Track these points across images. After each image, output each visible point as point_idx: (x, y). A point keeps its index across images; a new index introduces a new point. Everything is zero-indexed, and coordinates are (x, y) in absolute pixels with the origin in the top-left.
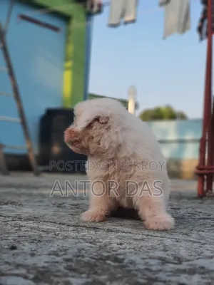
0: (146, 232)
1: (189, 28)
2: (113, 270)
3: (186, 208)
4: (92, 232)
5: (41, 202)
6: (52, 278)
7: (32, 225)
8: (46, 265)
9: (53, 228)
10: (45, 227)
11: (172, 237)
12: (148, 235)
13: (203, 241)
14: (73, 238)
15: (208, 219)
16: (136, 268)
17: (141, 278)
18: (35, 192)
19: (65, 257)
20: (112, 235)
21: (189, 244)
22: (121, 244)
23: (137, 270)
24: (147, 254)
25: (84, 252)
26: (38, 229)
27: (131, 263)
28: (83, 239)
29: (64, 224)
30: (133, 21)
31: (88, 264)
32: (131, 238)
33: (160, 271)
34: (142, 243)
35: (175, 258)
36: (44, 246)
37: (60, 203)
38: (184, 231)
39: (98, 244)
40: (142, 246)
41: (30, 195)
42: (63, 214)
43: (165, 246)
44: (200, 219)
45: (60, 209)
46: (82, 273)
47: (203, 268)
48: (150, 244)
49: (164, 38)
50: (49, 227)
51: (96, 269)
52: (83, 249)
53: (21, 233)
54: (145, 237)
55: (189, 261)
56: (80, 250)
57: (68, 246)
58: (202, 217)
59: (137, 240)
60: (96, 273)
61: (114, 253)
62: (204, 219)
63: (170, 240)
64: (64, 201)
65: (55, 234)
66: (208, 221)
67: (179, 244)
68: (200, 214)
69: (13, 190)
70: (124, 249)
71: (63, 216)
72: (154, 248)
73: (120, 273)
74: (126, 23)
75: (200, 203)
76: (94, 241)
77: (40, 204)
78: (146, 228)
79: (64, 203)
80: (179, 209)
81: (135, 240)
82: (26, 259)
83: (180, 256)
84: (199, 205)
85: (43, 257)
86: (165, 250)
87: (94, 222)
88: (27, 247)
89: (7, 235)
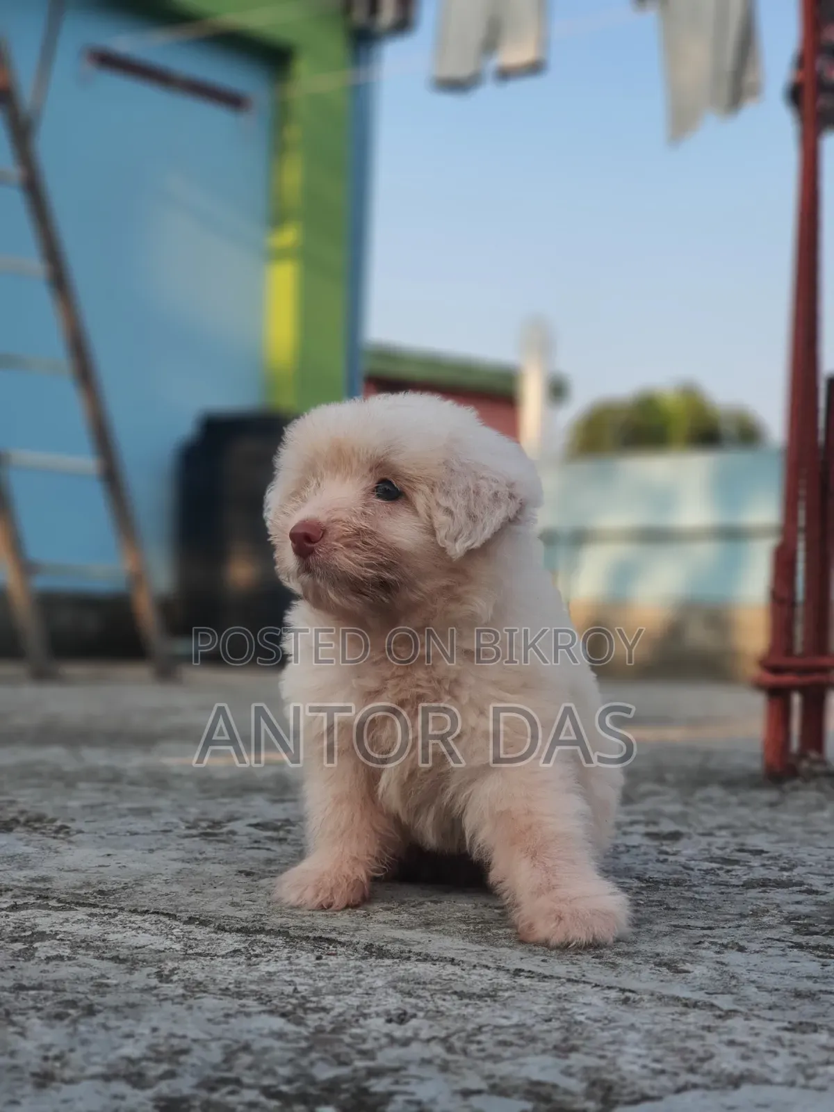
0: (514, 957)
1: (755, 91)
3: (706, 835)
4: (305, 960)
5: (147, 812)
7: (81, 931)
9: (160, 943)
10: (129, 937)
11: (609, 977)
12: (518, 972)
13: (724, 1002)
14: (225, 992)
15: (780, 884)
18: (134, 761)
19: (165, 1087)
20: (378, 974)
21: (665, 1017)
22: (402, 1018)
24: (488, 1066)
25: (246, 1059)
26: (101, 948)
28: (260, 997)
29: (204, 923)
30: (535, 68)
32: (446, 990)
34: (486, 1014)
35: (594, 1085)
36: (102, 1035)
37: (218, 817)
38: (669, 949)
39: (313, 1020)
40: (480, 1029)
41: (114, 778)
42: (217, 870)
43: (571, 1026)
44: (748, 885)
45: (210, 849)
48: (516, 1018)
50: (143, 939)
52: (246, 1048)
53: (31, 971)
54: (504, 980)
55: (642, 1100)
56: (231, 1054)
57: (193, 1033)
58: (760, 873)
59: (471, 996)
61: (360, 1064)
62: (764, 884)
63: (595, 998)
64: (235, 805)
65: (159, 975)
66: (779, 895)
67: (628, 1017)
68: (756, 862)
69: (54, 754)
70: (406, 1043)
71: (213, 882)
72: (526, 1037)
74: (505, 75)
75: (772, 805)
76: (303, 1003)
77: (139, 824)
78: (521, 940)
79: (232, 819)
80: (675, 836)
81: (461, 995)
84: (763, 816)
85: (84, 1087)
86: (564, 1049)
87: (325, 907)
88: (35, 1041)
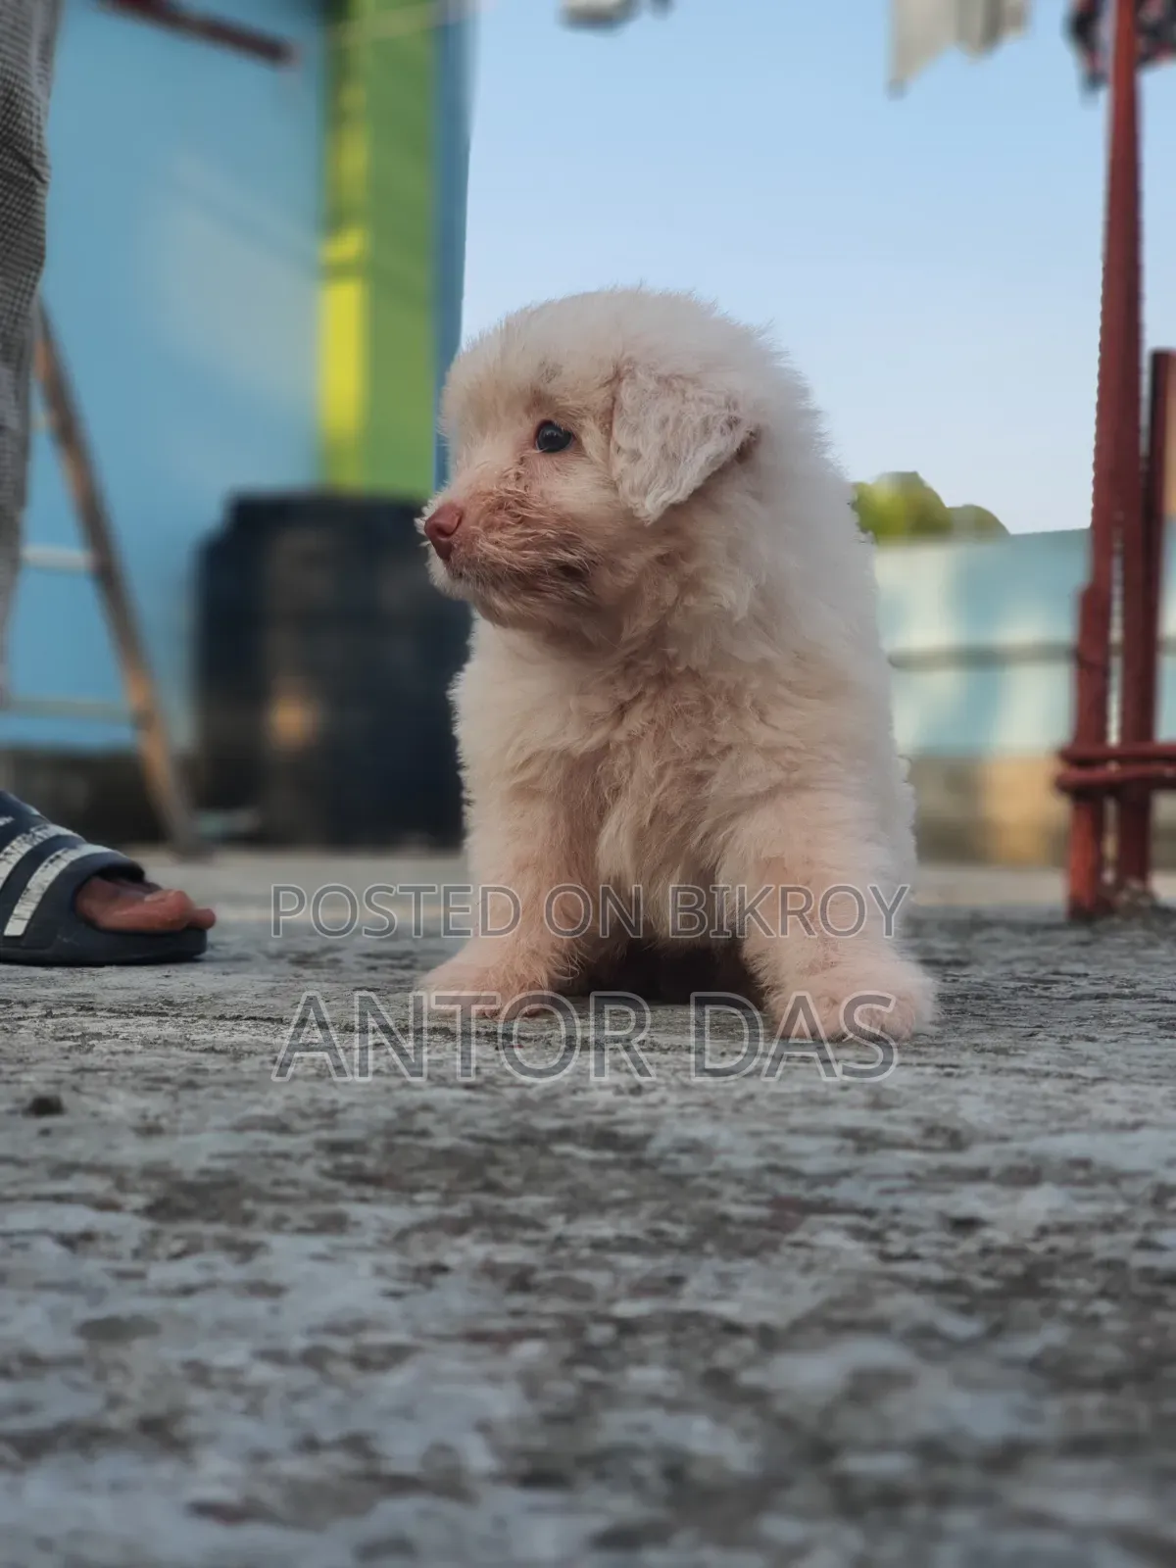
2: (585, 1176)
3: (1008, 962)
6: (248, 1205)
7: (152, 1032)
8: (220, 1165)
9: (267, 1040)
10: (222, 1036)
11: (920, 1059)
13: (1088, 1072)
15: (1121, 997)
16: (715, 1167)
17: (736, 1201)
19: (325, 1135)
21: (1010, 1083)
22: (636, 1091)
23: (714, 1175)
24: (779, 1119)
25: (429, 1117)
26: (186, 1044)
27: (683, 1150)
31: (449, 1156)
33: (847, 1174)
35: (931, 1131)
36: (214, 1102)
37: (311, 948)
38: (988, 1040)
39: (511, 1093)
40: (751, 1097)
43: (877, 1093)
44: (1080, 997)
45: (309, 973)
46: (415, 1189)
47: (1084, 1163)
48: (798, 1088)
49: (897, 86)
50: (242, 1038)
51: (494, 1173)
52: (427, 1108)
53: (93, 1060)
55: (1004, 1139)
56: (405, 1113)
57: (345, 1099)
58: (1089, 990)
60: (491, 1187)
61: (594, 1118)
62: (1100, 997)
63: (905, 1072)
66: (1124, 1004)
67: (956, 1085)
68: (1083, 982)
70: (652, 1106)
71: (324, 996)
72: (817, 1101)
73: (621, 1185)
76: (490, 1080)
79: (331, 950)
82: (110, 1147)
83: (958, 1126)
84: (1075, 951)
85: (207, 1136)
86: (879, 1106)
88: (122, 1105)
89: (12, 1068)
